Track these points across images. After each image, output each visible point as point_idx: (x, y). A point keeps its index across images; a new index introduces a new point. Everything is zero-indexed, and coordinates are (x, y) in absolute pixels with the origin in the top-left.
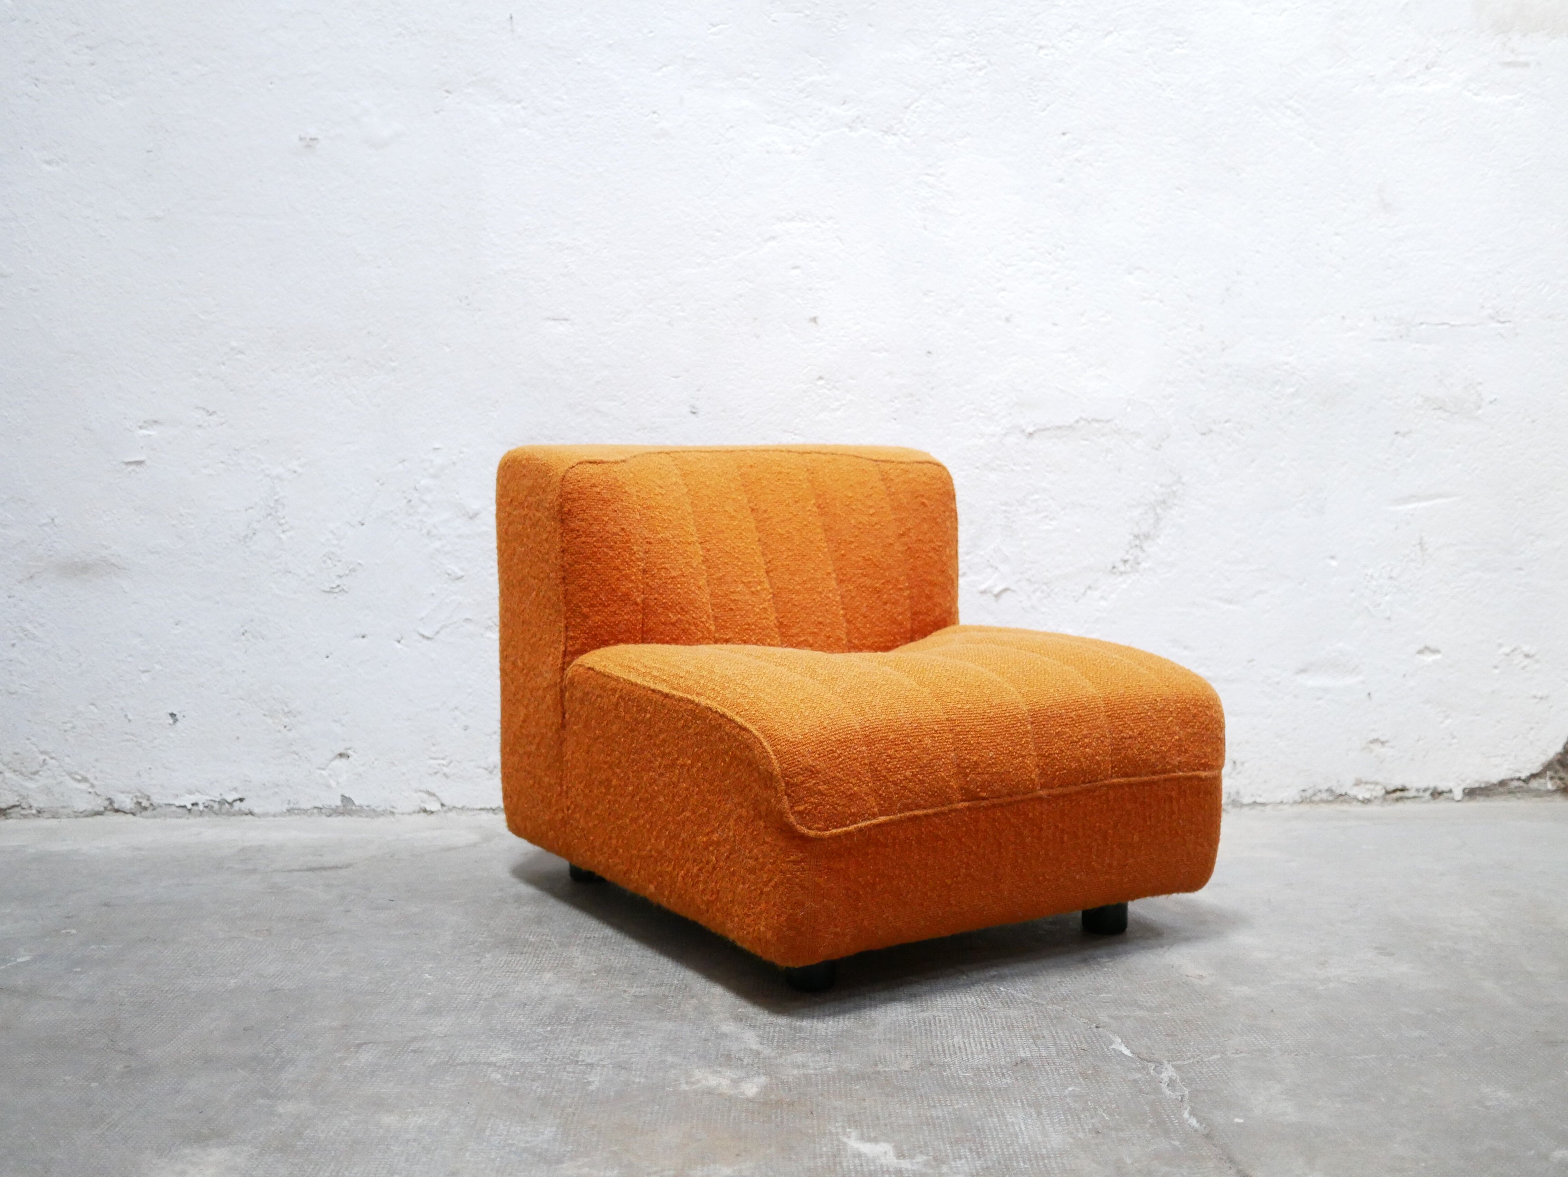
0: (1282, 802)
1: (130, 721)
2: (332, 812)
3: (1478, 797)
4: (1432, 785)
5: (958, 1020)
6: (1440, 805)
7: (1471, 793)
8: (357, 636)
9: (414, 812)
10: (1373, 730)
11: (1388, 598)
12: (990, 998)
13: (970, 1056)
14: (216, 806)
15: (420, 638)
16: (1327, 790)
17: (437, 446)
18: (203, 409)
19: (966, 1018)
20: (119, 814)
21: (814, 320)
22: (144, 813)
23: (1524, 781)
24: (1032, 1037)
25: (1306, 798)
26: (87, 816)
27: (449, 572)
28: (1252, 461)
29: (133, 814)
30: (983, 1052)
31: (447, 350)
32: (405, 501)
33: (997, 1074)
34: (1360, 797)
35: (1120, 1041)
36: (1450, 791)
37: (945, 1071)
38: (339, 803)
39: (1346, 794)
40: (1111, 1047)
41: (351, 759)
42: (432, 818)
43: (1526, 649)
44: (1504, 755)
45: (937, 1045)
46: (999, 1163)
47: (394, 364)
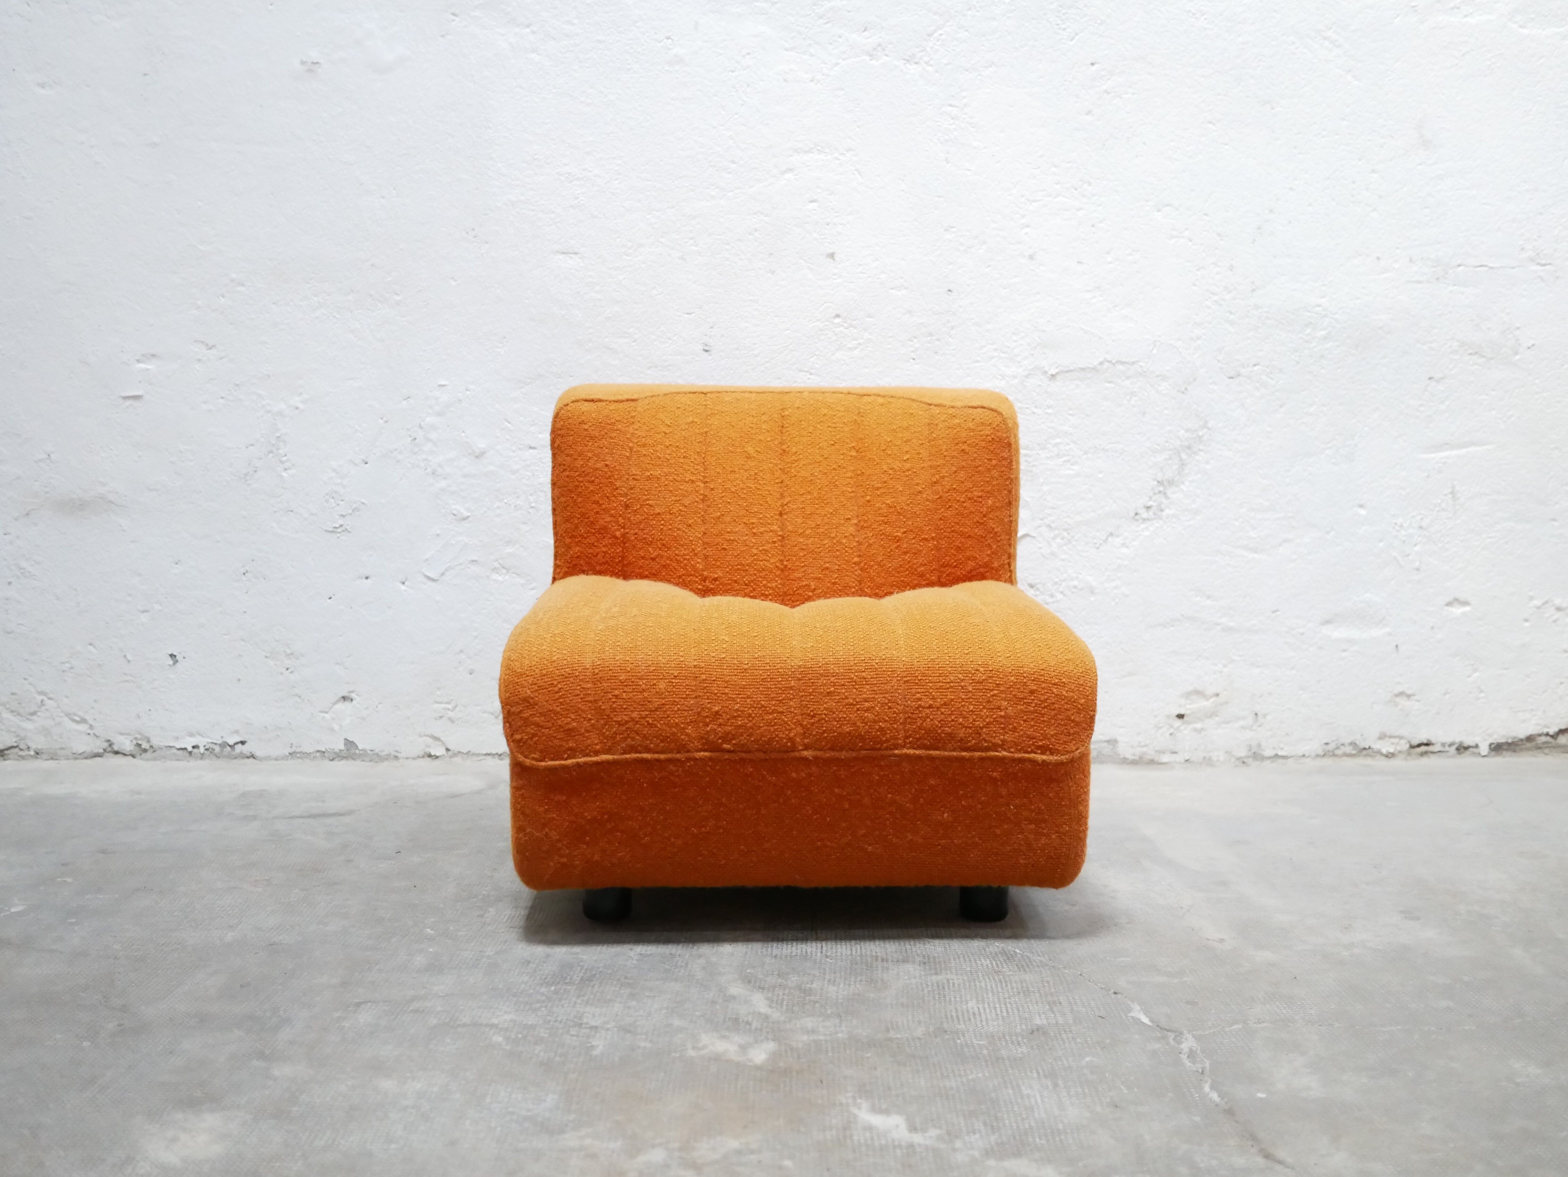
0: (1304, 756)
1: (129, 661)
2: (334, 756)
3: (1504, 752)
4: (1458, 740)
5: (972, 984)
6: (1466, 760)
7: (1497, 748)
8: (360, 578)
9: (419, 757)
10: (1399, 683)
11: (1416, 548)
12: (1005, 960)
13: (984, 1023)
14: (217, 749)
15: (425, 580)
16: (1351, 744)
17: (443, 383)
18: (203, 342)
19: (980, 982)
20: (118, 755)
21: (832, 256)
22: (144, 755)
23: (1552, 736)
24: (1049, 1004)
25: (1329, 751)
26: (86, 758)
27: (454, 512)
28: (1281, 406)
29: (133, 756)
30: (998, 1019)
31: (453, 283)
32: (410, 439)
33: (1012, 1043)
34: (1384, 751)
35: (1139, 1008)
36: (1477, 746)
37: (959, 1039)
38: (342, 747)
39: (1369, 748)
40: (1129, 1015)
41: (354, 702)
42: (437, 763)
43: (1558, 601)
44: (1532, 710)
45: (951, 1011)
46: (1015, 1138)
47: (398, 298)
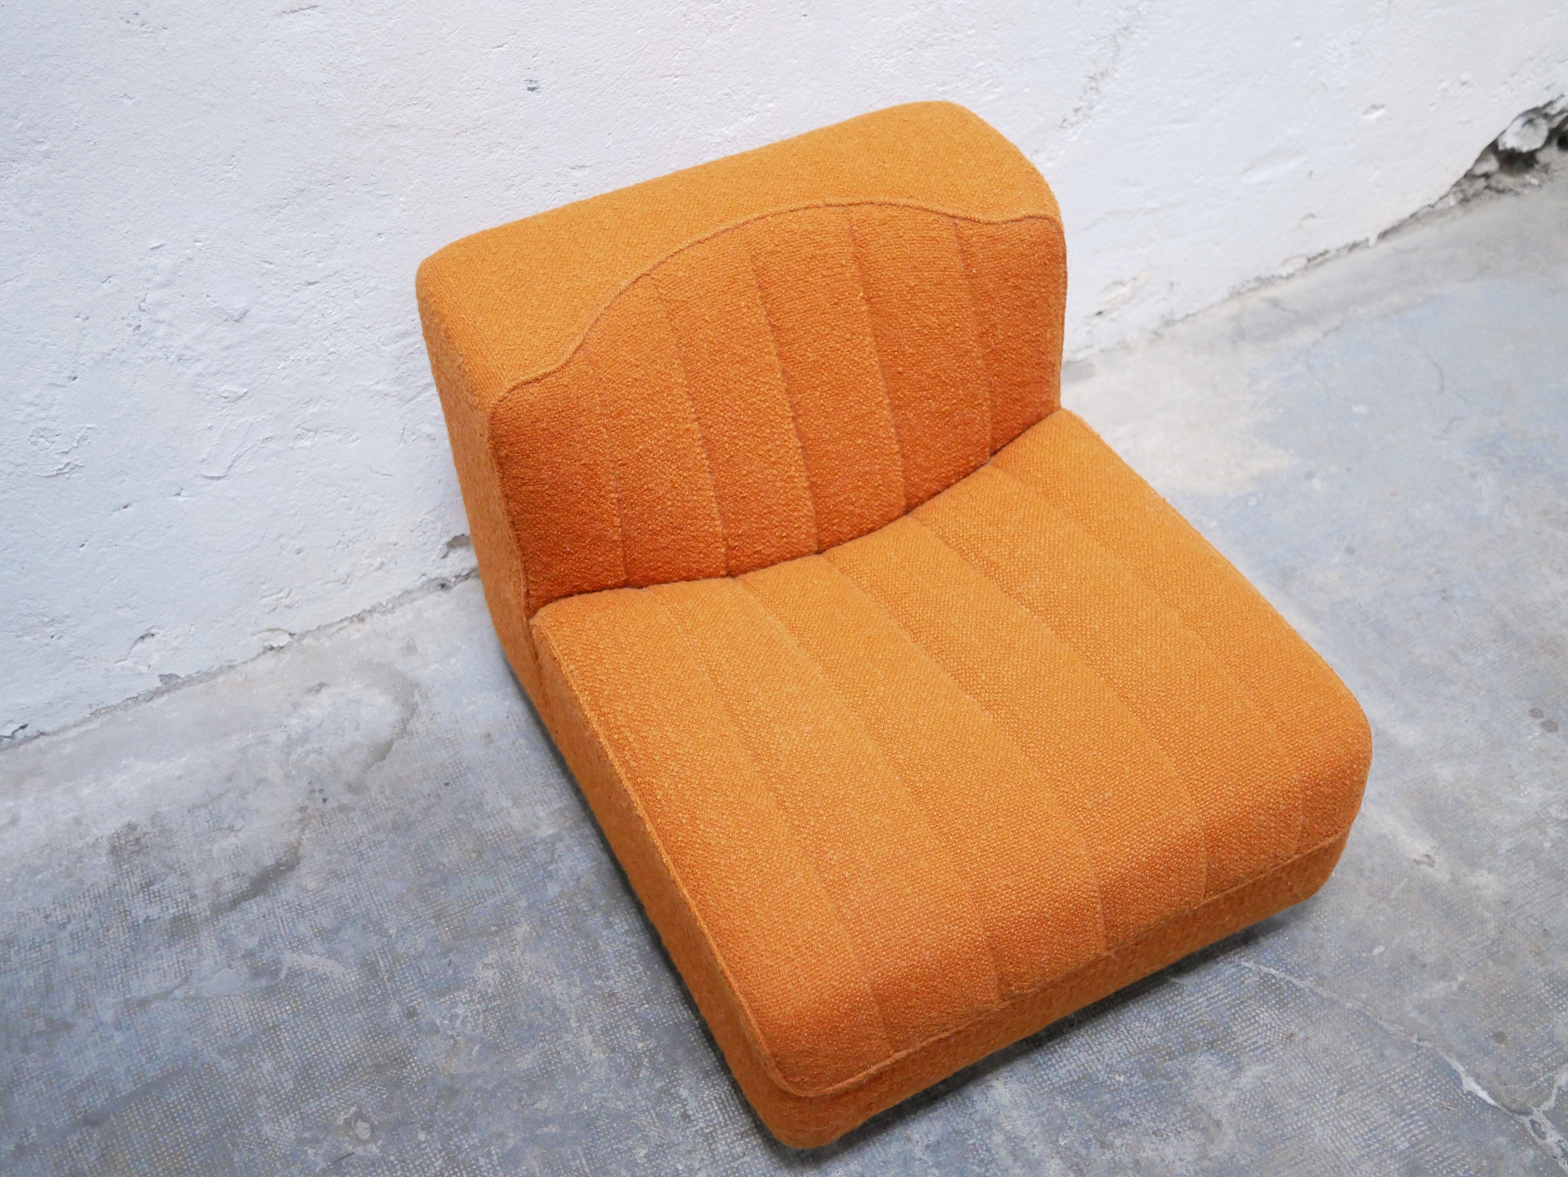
0: (1212, 306)
2: (151, 695)
3: (1390, 238)
4: (1351, 241)
6: (1354, 255)
7: (1384, 234)
8: (116, 510)
9: (259, 655)
10: (1307, 207)
15: (208, 481)
16: (1256, 280)
17: (155, 244)
23: (1431, 207)
25: (1235, 292)
27: (224, 394)
31: (129, 103)
32: (130, 330)
34: (1285, 275)
35: (1460, 1067)
36: (1368, 240)
38: (158, 684)
39: (1272, 276)
40: (1464, 1090)
41: (157, 636)
42: (283, 653)
